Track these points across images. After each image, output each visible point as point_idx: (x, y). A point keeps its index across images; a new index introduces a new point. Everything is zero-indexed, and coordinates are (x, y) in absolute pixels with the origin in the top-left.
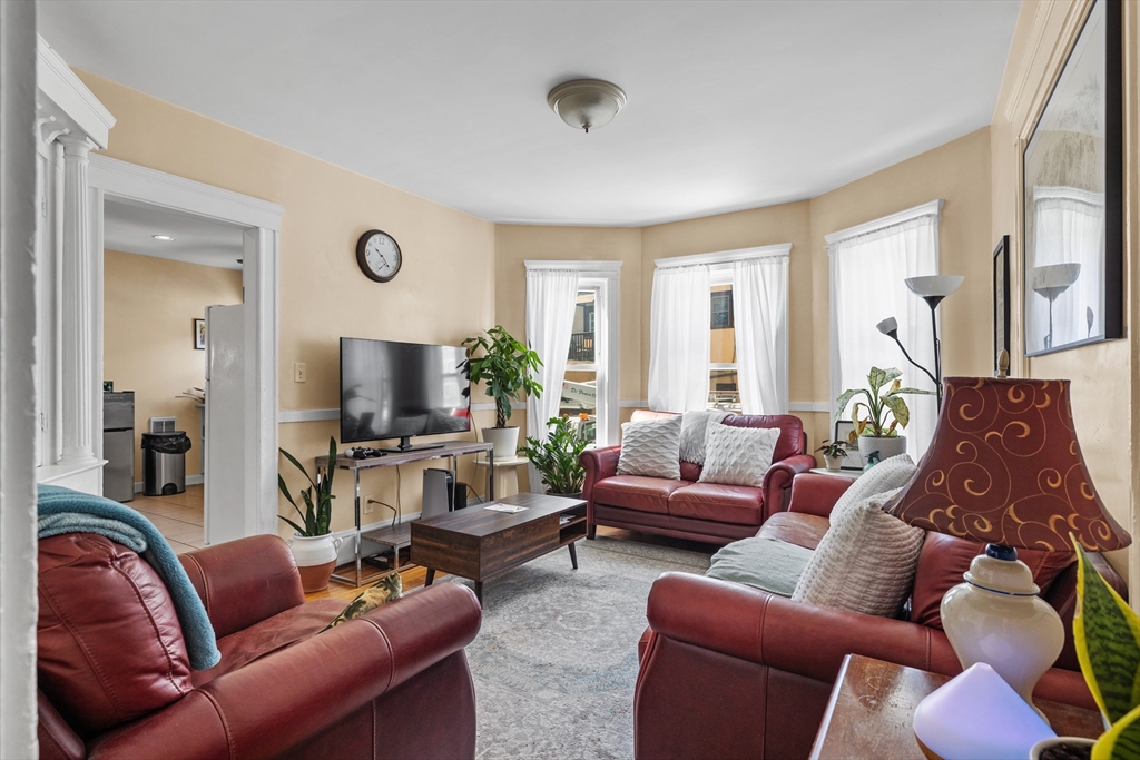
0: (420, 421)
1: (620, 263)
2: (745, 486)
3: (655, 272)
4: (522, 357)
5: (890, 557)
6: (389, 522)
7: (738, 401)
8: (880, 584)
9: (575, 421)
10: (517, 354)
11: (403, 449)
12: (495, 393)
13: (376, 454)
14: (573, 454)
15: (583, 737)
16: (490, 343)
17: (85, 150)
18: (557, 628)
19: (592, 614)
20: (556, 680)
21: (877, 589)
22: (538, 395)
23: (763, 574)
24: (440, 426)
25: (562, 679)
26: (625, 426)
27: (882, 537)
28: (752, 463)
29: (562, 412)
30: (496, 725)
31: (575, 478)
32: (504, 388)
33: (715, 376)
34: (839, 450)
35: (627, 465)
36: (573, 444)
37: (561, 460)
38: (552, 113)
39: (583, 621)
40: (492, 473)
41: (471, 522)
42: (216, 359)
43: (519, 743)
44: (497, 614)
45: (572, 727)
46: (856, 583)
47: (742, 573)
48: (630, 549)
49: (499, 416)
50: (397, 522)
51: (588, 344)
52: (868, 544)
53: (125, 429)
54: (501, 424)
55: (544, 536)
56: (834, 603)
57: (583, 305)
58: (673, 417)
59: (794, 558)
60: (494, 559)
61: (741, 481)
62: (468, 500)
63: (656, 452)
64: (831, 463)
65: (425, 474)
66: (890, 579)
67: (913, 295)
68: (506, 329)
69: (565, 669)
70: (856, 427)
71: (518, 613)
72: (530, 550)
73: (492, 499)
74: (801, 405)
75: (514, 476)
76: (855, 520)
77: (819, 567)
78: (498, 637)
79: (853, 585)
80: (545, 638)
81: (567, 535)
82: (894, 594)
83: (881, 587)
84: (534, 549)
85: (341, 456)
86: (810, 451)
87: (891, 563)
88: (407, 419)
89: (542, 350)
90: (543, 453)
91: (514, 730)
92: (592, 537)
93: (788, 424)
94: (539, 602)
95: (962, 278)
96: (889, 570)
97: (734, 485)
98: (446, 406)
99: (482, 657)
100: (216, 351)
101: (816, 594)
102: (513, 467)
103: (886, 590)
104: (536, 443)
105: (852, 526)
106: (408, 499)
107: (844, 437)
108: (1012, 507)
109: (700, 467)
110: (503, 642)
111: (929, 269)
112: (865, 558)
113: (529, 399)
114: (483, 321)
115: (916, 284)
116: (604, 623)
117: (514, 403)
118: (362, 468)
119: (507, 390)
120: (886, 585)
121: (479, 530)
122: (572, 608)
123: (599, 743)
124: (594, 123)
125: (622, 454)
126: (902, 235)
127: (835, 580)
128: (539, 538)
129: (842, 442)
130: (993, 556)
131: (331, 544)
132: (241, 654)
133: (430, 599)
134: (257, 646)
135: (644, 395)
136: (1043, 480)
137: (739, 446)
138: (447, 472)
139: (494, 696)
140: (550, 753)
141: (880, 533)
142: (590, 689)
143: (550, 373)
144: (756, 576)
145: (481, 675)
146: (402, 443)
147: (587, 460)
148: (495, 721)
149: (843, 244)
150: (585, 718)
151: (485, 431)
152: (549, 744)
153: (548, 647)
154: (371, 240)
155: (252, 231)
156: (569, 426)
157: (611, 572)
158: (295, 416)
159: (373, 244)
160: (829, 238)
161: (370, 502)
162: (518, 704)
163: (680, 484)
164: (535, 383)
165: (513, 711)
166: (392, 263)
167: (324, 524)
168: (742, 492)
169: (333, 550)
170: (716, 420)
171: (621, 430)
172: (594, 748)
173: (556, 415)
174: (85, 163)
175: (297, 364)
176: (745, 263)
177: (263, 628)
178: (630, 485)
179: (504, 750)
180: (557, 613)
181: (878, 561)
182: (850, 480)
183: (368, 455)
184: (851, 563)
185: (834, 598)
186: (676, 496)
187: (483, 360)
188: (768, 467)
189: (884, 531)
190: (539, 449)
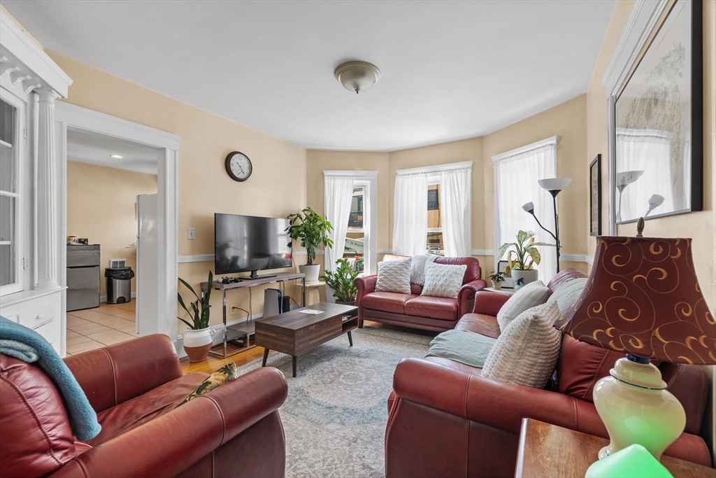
0: (265, 261)
1: (377, 172)
2: (447, 298)
3: (397, 177)
4: (321, 225)
5: (545, 349)
6: (244, 319)
7: (443, 249)
8: (539, 366)
9: (352, 261)
10: (319, 223)
11: (253, 277)
12: (306, 245)
13: (236, 281)
14: (351, 279)
15: (354, 456)
16: (304, 217)
17: (52, 98)
18: (340, 383)
19: (360, 374)
20: (339, 417)
21: (537, 369)
22: (331, 246)
23: (461, 353)
24: (276, 264)
25: (342, 416)
26: (380, 263)
27: (541, 337)
28: (451, 285)
29: (345, 255)
30: (302, 448)
31: (352, 293)
32: (311, 242)
33: (430, 235)
34: (500, 277)
35: (380, 286)
36: (351, 274)
37: (344, 283)
38: (336, 82)
39: (355, 378)
40: (304, 291)
41: (290, 321)
42: (143, 226)
43: (315, 460)
44: (305, 375)
45: (347, 449)
46: (524, 365)
47: (449, 352)
48: (383, 333)
49: (308, 258)
50: (249, 319)
51: (359, 218)
52: (532, 341)
53: (94, 266)
54: (310, 263)
55: (333, 328)
56: (510, 378)
57: (358, 197)
58: (407, 259)
59: (478, 343)
60: (303, 342)
61: (445, 295)
62: (291, 307)
63: (397, 278)
64: (496, 284)
65: (265, 292)
66: (545, 363)
67: (542, 189)
68: (312, 209)
69: (344, 409)
70: (510, 264)
71: (318, 374)
72: (325, 337)
73: (304, 306)
74: (477, 252)
75: (317, 293)
76: (523, 326)
77: (500, 354)
78: (305, 389)
79: (522, 367)
80: (333, 389)
81: (347, 327)
82: (547, 372)
83: (539, 368)
84: (327, 335)
85: (215, 282)
86: (483, 277)
87: (546, 353)
88: (258, 260)
89: (333, 221)
90: (334, 279)
91: (312, 451)
92: (361, 326)
93: (471, 262)
94: (330, 367)
95: (571, 179)
96: (545, 357)
97: (441, 297)
98: (280, 252)
99: (295, 402)
100: (143, 221)
101: (498, 372)
102: (316, 287)
103: (542, 370)
104: (330, 273)
105: (521, 329)
106: (256, 306)
107: (503, 270)
108: (657, 330)
109: (422, 287)
110: (308, 393)
111: (551, 175)
112: (530, 350)
113: (326, 248)
114: (300, 204)
115: (545, 183)
116: (367, 379)
117: (317, 251)
118: (227, 289)
119: (313, 244)
120: (543, 366)
121: (295, 326)
122: (349, 370)
123: (364, 459)
124: (362, 88)
125: (378, 280)
126: (536, 155)
127: (510, 364)
128: (330, 329)
129: (502, 273)
130: (632, 360)
131: (209, 334)
132: (133, 415)
133: (253, 380)
134: (145, 408)
135: (390, 246)
136: (679, 310)
137: (444, 275)
138: (278, 291)
139: (301, 428)
140: (334, 466)
141: (540, 335)
142: (359, 423)
143: (338, 234)
144: (457, 354)
145: (294, 414)
146: (252, 274)
147: (358, 283)
148: (301, 445)
149: (502, 161)
150: (355, 442)
151: (300, 266)
152: (333, 461)
153: (335, 395)
154: (234, 157)
155: (162, 150)
156: (348, 263)
157: (372, 348)
158: (188, 259)
159: (235, 160)
160: (494, 158)
161: (234, 308)
162: (315, 433)
163: (410, 297)
164: (329, 240)
165: (312, 438)
166: (246, 171)
167: (205, 322)
168: (446, 301)
169: (210, 338)
170: (431, 260)
171: (377, 266)
172: (361, 462)
173: (341, 257)
174: (52, 106)
175: (189, 228)
176: (447, 172)
177: (151, 395)
178: (383, 297)
179: (305, 465)
180: (340, 373)
181: (538, 352)
182: (508, 295)
183: (231, 281)
184: (521, 353)
185: (510, 374)
186: (408, 304)
187: (299, 226)
188: (460, 287)
189: (542, 333)
190: (331, 277)
